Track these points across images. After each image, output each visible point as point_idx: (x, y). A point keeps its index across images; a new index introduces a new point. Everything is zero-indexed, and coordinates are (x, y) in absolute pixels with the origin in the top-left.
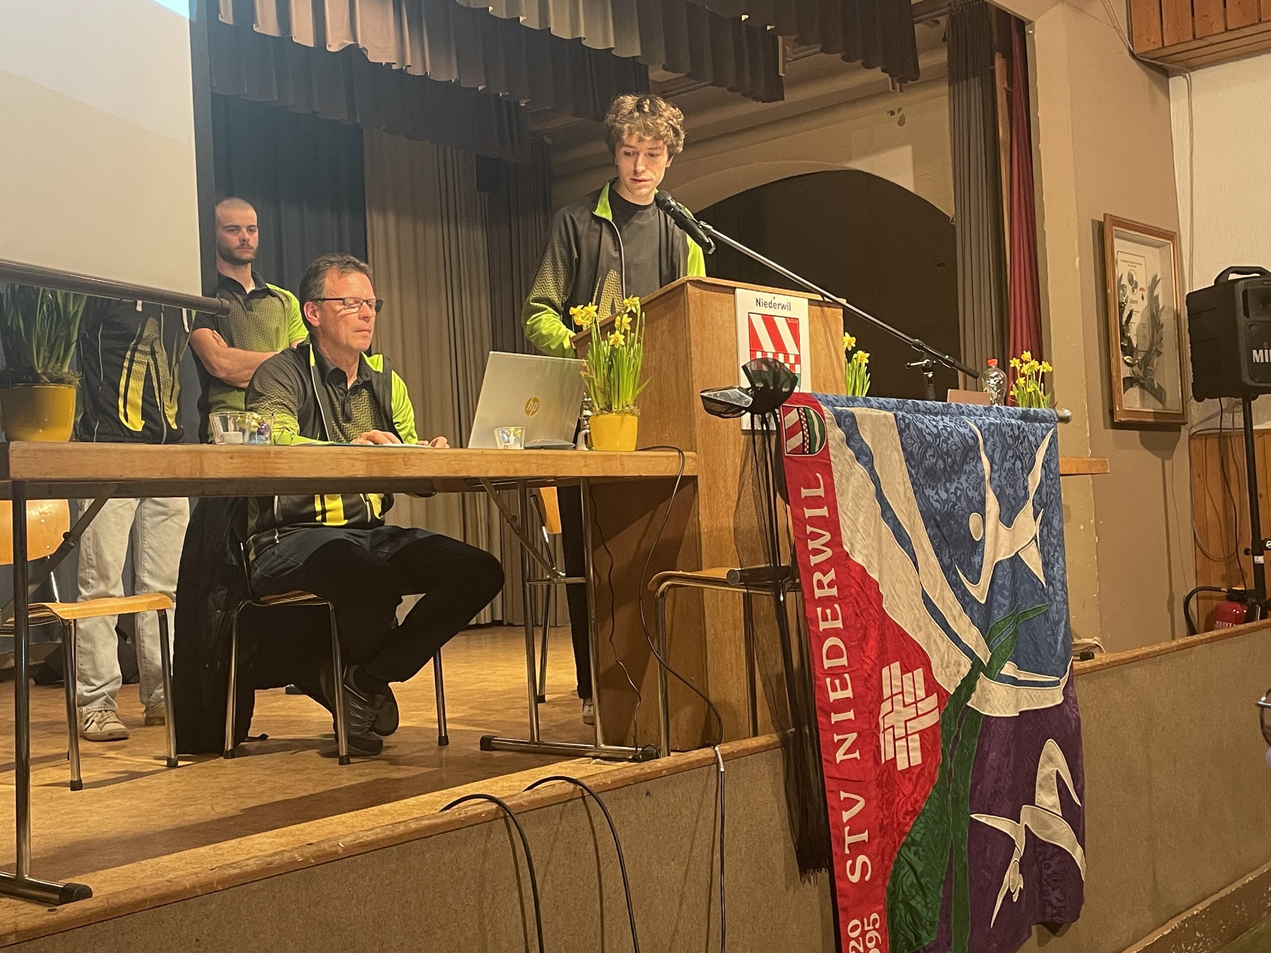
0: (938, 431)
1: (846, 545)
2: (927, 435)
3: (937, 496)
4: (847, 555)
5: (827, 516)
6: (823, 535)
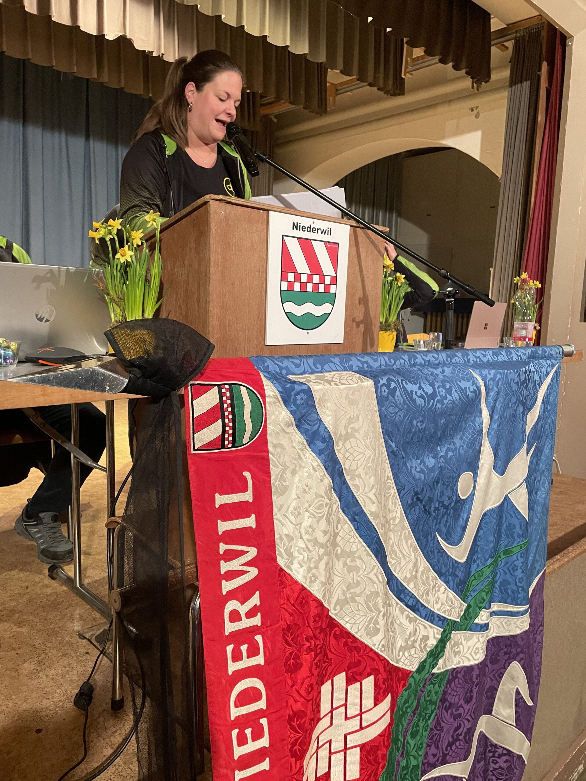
0: (434, 389)
1: (282, 557)
2: (417, 399)
3: (422, 466)
4: (282, 570)
5: (254, 527)
6: (246, 552)
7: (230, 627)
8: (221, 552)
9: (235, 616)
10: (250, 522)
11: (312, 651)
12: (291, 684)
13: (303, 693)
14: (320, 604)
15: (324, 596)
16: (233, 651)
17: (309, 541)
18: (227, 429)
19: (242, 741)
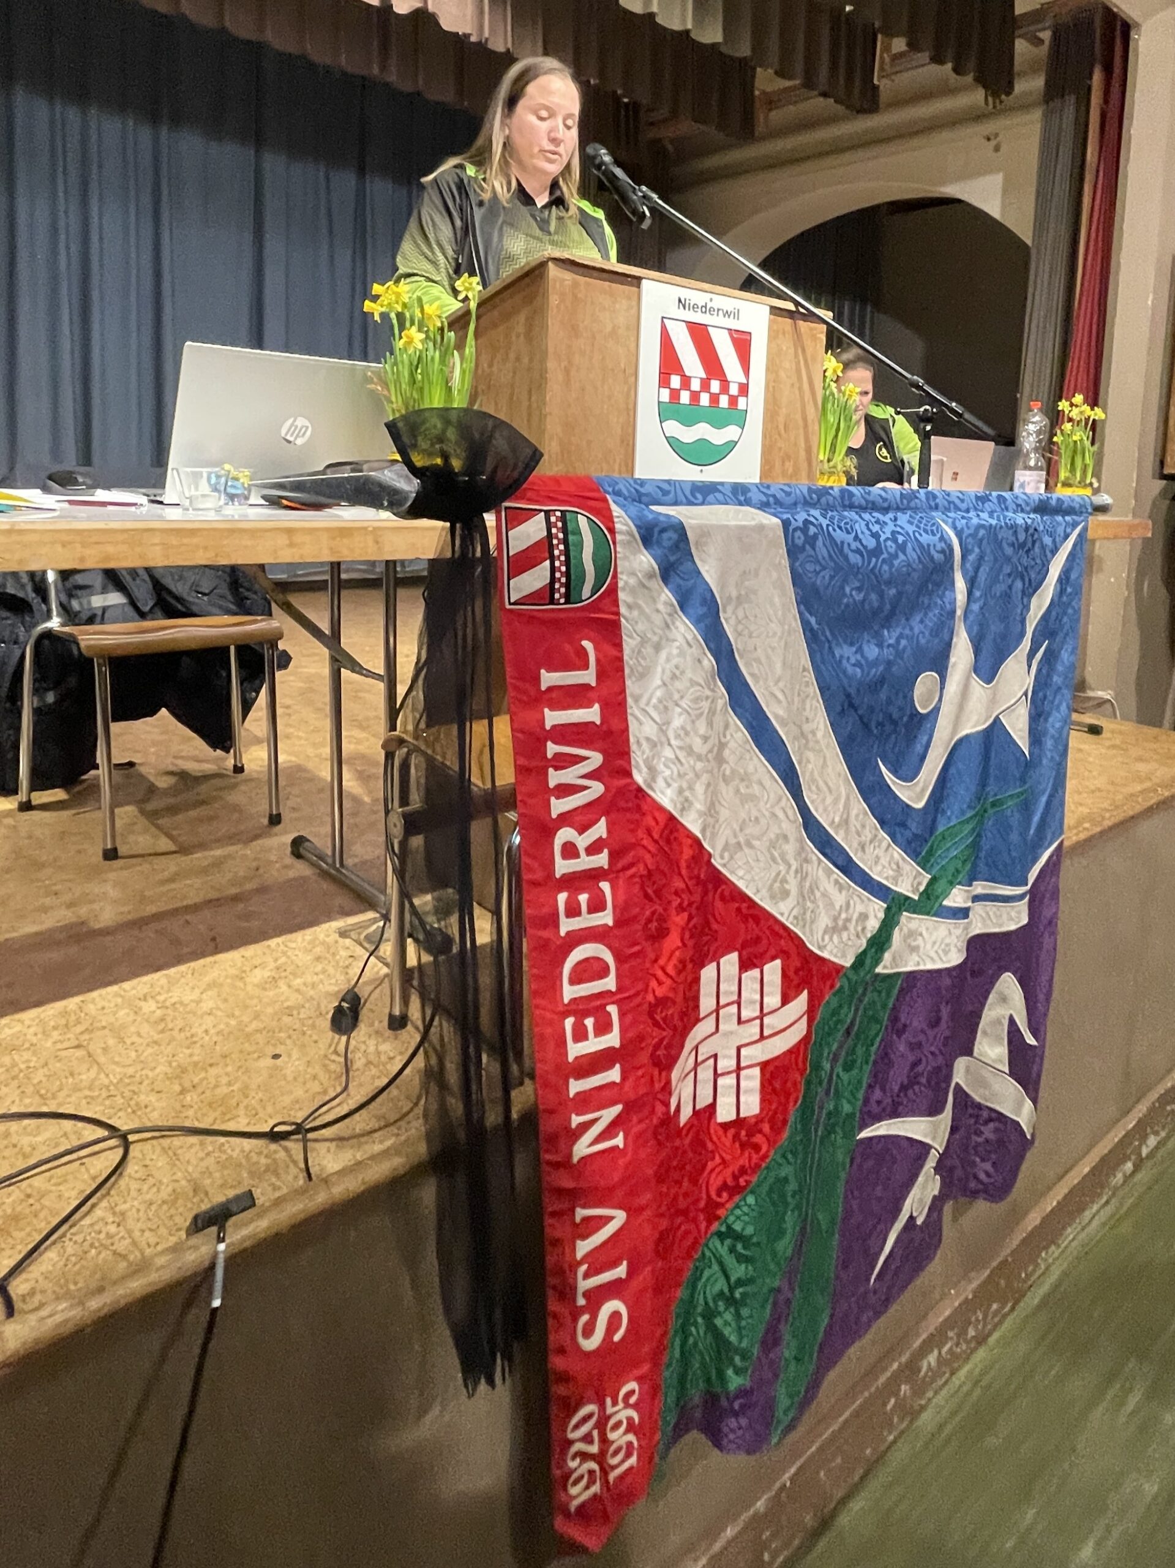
1: (640, 771)
4: (639, 789)
5: (598, 722)
6: (586, 758)
7: (562, 867)
8: (549, 755)
9: (570, 851)
10: (592, 714)
11: (684, 910)
12: (652, 956)
13: (670, 969)
14: (697, 843)
15: (703, 831)
16: (568, 903)
17: (680, 748)
18: (558, 575)
19: (580, 1035)
